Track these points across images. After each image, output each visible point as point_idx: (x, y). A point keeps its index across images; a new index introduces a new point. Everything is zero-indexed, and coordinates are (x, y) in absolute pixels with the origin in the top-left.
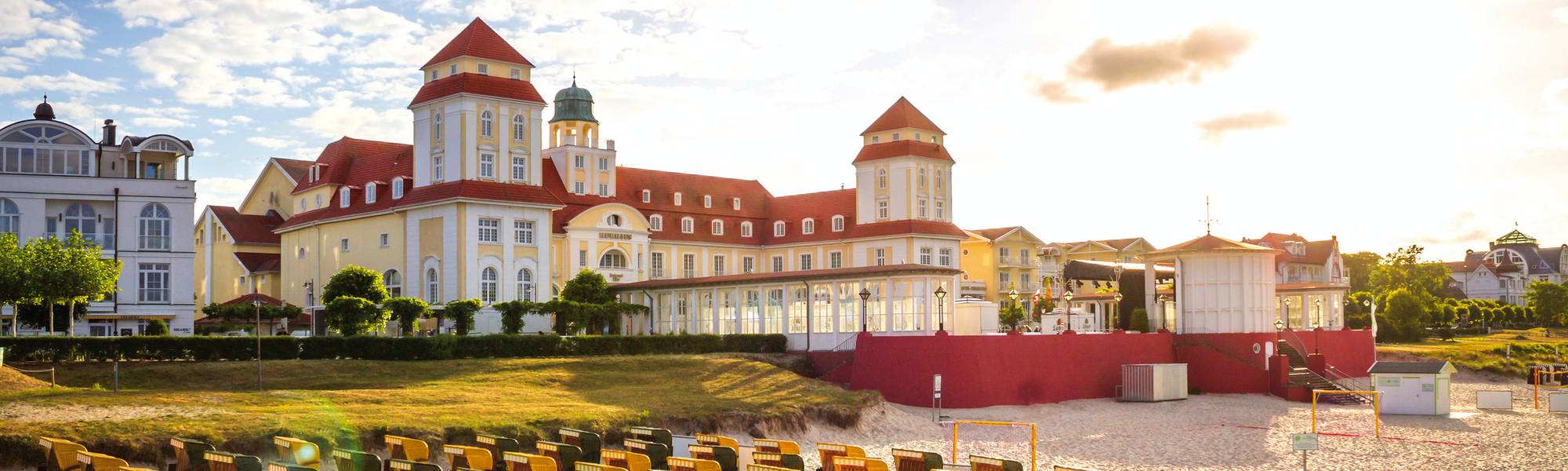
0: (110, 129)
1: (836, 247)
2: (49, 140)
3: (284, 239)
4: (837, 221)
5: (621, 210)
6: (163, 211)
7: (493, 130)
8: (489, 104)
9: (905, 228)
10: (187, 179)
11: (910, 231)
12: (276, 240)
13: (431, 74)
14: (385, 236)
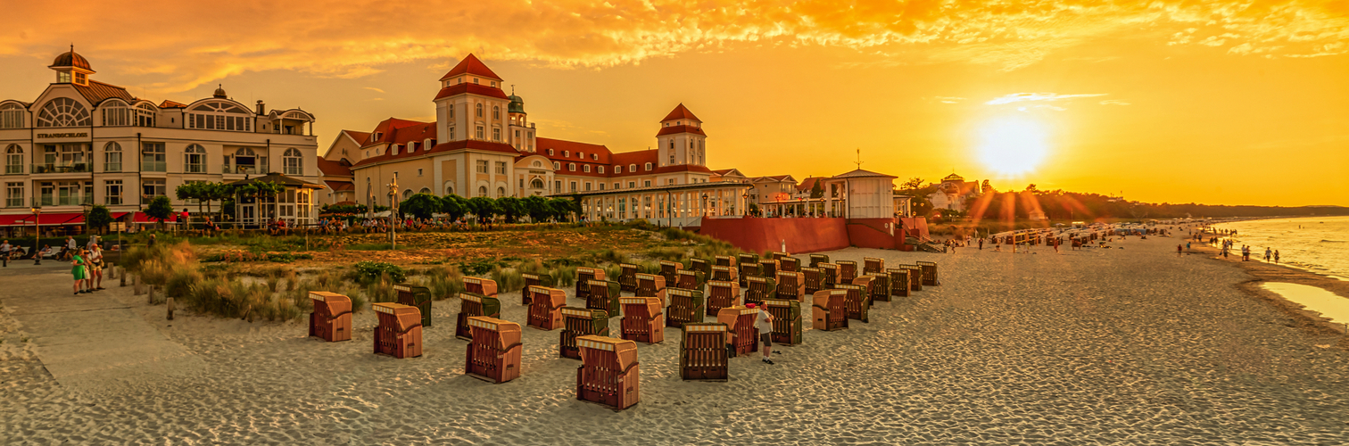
0: (261, 106)
1: (648, 178)
2: (224, 110)
3: (356, 173)
4: (647, 166)
5: (540, 159)
6: (298, 153)
7: (483, 114)
8: (480, 99)
9: (684, 169)
10: (311, 135)
11: (687, 170)
12: (352, 174)
13: (446, 83)
14: (421, 170)
